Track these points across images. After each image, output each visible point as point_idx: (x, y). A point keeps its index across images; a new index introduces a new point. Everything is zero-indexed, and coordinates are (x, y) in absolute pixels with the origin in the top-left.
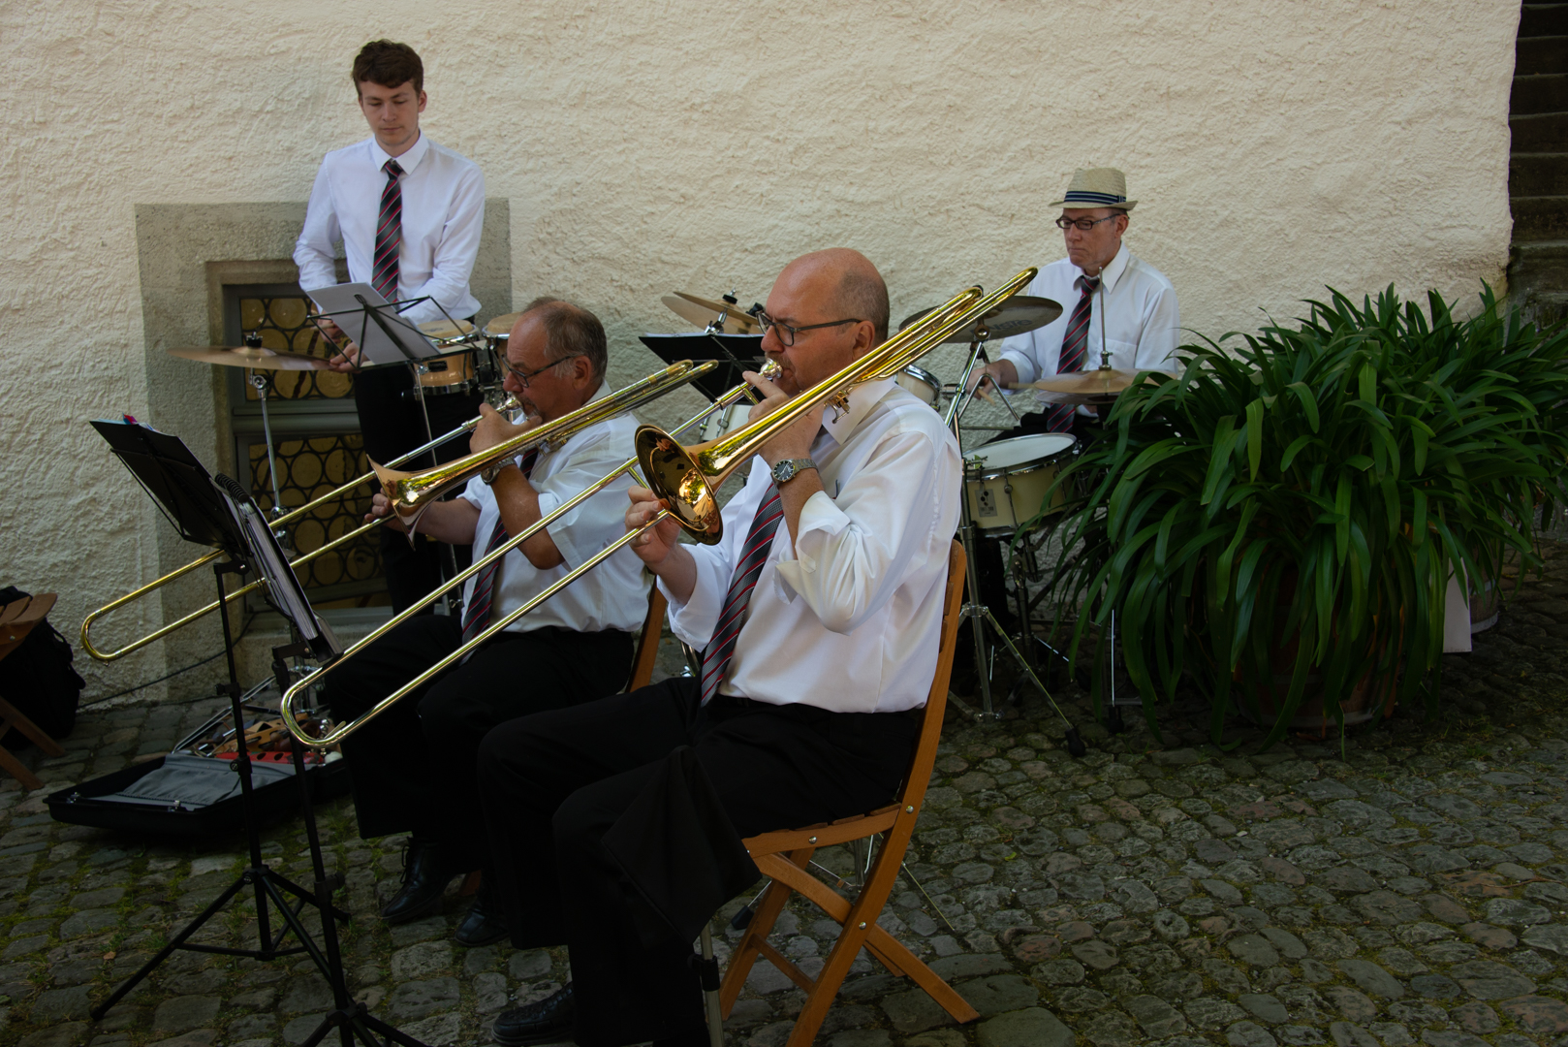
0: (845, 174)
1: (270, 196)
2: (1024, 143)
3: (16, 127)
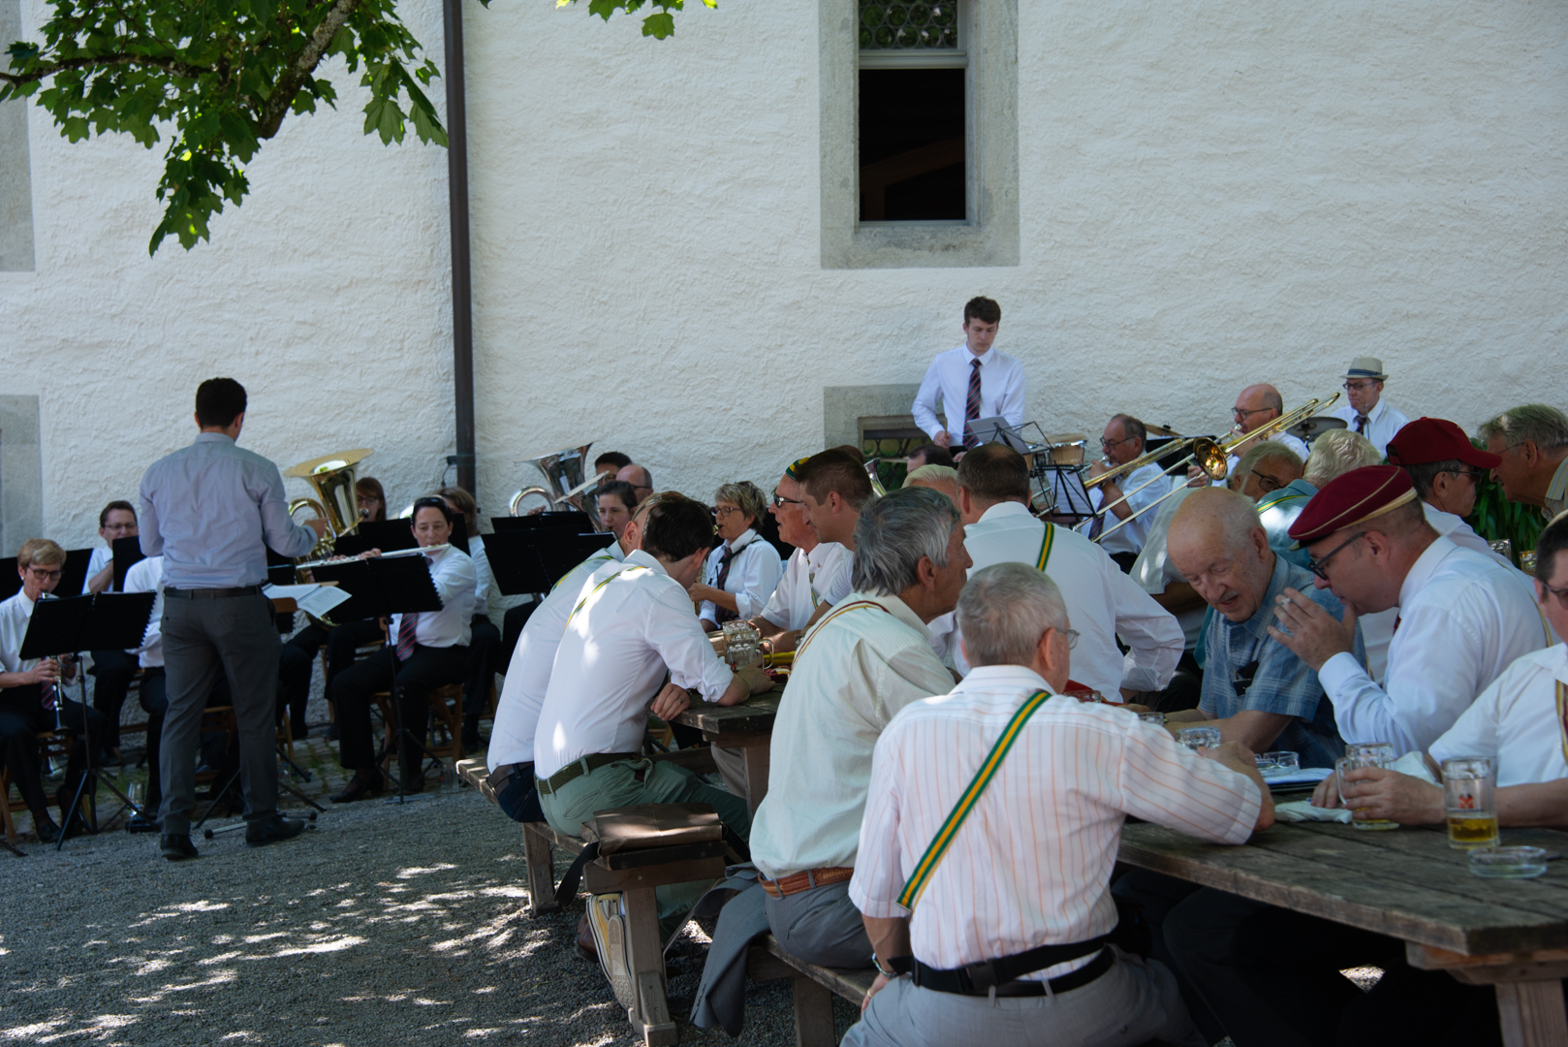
0: (1213, 363)
1: (893, 381)
2: (1320, 345)
3: (768, 348)
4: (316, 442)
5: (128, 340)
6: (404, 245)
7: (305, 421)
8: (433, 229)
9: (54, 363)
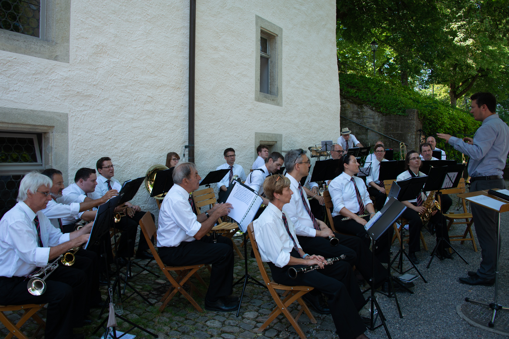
3: (246, 120)
4: (151, 138)
5: (98, 95)
6: (176, 75)
7: (149, 131)
8: (182, 72)
9: (74, 101)
